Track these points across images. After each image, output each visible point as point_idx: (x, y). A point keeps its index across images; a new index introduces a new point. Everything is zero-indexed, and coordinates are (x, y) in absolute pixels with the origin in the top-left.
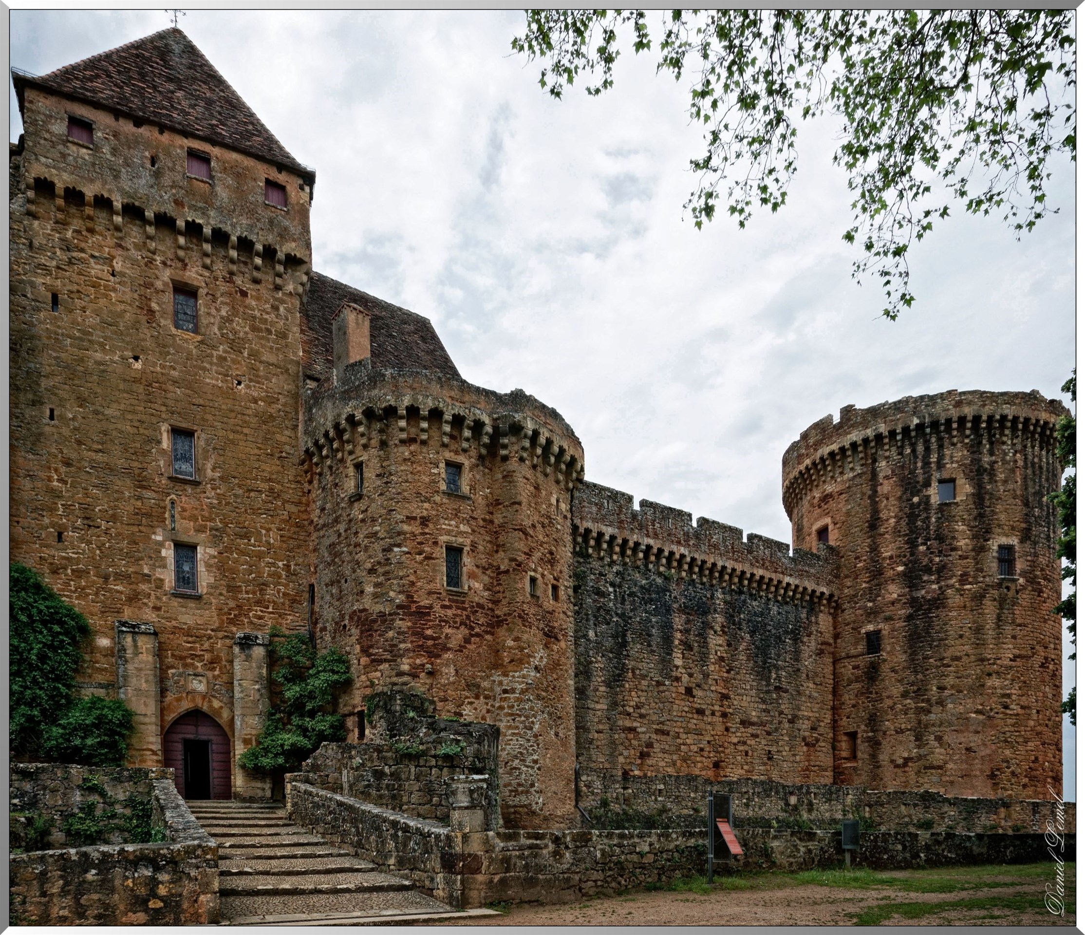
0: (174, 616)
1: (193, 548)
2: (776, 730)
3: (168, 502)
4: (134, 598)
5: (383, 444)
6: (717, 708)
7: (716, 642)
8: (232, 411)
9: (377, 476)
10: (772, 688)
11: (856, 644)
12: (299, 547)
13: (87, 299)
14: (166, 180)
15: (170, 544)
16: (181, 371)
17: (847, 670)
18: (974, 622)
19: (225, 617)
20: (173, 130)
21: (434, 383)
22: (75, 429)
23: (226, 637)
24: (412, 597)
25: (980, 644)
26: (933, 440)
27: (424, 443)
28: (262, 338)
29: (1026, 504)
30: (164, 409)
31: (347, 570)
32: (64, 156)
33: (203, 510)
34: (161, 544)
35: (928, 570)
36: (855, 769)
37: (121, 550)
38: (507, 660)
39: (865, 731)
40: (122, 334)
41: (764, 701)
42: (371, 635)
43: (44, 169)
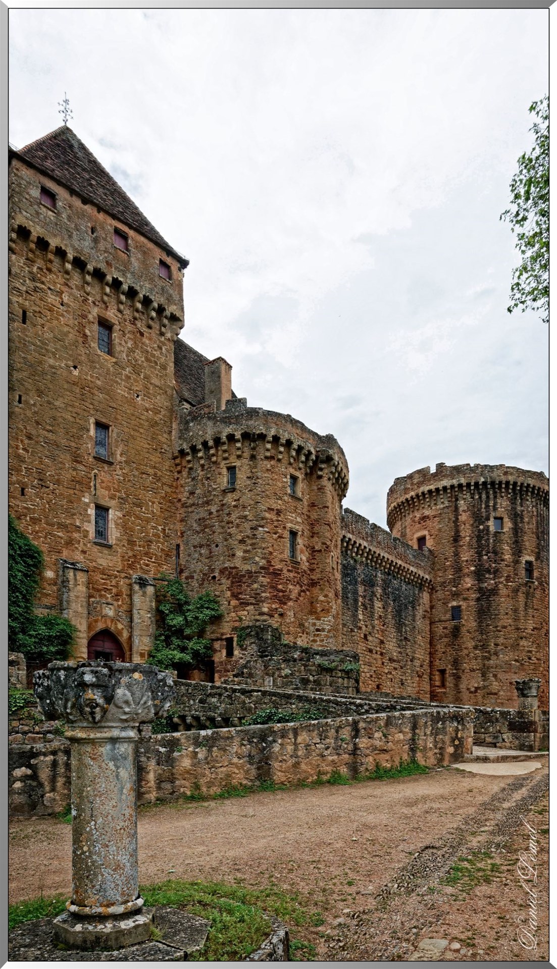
0: (94, 559)
1: (106, 510)
2: (405, 665)
3: (92, 475)
4: (70, 543)
5: (253, 457)
6: (378, 649)
7: (378, 605)
8: (133, 415)
9: (248, 477)
10: (403, 638)
11: (446, 613)
12: (171, 517)
13: (45, 319)
14: (102, 245)
15: (92, 505)
16: (103, 382)
17: (439, 629)
18: (514, 606)
19: (126, 563)
20: (107, 212)
21: (288, 423)
22: (35, 412)
23: (126, 577)
24: (270, 562)
25: (516, 620)
26: (491, 492)
27: (279, 460)
28: (152, 367)
29: (538, 538)
30: (91, 407)
31: (219, 538)
32: (38, 213)
33: (114, 483)
34: (87, 505)
35: (489, 572)
36: (445, 693)
37: (62, 506)
38: (319, 609)
39: (451, 669)
40: (67, 348)
41: (399, 647)
42: (240, 586)
43: (24, 220)
